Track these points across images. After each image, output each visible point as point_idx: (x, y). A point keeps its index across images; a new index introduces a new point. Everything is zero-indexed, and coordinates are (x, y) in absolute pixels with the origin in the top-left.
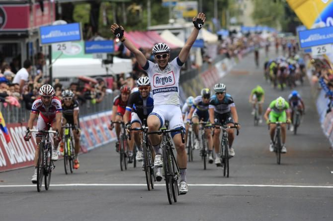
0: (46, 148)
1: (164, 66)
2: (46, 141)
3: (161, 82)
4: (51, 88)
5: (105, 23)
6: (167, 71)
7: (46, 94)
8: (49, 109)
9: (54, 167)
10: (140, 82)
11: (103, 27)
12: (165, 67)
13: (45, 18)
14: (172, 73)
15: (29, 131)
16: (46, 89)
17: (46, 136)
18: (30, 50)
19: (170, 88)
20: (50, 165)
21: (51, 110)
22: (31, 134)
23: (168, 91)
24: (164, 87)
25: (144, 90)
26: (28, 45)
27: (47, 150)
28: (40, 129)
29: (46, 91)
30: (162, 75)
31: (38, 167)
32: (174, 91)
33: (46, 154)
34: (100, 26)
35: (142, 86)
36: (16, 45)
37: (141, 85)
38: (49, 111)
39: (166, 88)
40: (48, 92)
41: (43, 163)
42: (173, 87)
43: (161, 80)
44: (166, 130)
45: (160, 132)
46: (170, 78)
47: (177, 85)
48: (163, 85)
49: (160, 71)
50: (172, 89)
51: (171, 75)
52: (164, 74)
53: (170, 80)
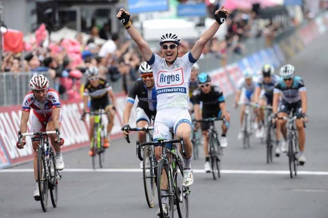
0: (47, 155)
1: (171, 60)
2: (45, 145)
3: (166, 81)
4: (44, 79)
6: (176, 67)
7: (39, 87)
8: (45, 105)
9: (60, 176)
10: (143, 69)
12: (173, 62)
14: (180, 71)
15: (21, 137)
16: (38, 81)
17: (44, 139)
19: (176, 88)
20: (55, 175)
21: (47, 107)
22: (24, 139)
23: (174, 92)
24: (170, 87)
25: (148, 78)
27: (49, 156)
28: (36, 131)
29: (39, 83)
30: (168, 72)
31: (39, 181)
32: (181, 92)
33: (48, 162)
35: (146, 73)
37: (144, 71)
38: (45, 109)
40: (42, 84)
41: (46, 174)
42: (180, 88)
43: (166, 78)
44: (164, 141)
45: (157, 143)
46: (177, 76)
47: (186, 85)
48: (168, 85)
49: (167, 66)
50: (178, 90)
51: (179, 72)
52: (171, 71)
53: (178, 79)
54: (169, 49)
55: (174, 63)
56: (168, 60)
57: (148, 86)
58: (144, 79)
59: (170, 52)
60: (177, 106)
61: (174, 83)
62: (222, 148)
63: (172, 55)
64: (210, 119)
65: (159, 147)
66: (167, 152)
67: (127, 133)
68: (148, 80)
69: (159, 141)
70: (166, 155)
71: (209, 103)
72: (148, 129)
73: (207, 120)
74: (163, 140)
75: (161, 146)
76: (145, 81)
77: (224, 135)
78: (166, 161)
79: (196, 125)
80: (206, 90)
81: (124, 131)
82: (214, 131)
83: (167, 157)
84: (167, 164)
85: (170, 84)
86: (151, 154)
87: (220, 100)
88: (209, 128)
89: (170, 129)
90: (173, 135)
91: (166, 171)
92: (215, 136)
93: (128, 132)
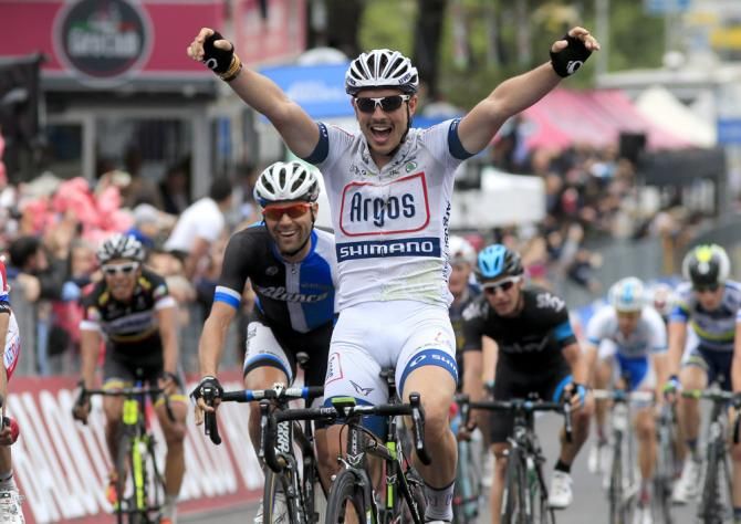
1: (388, 148)
3: (371, 218)
5: (460, 60)
6: (401, 169)
10: (269, 187)
11: (455, 72)
12: (393, 153)
13: (273, 42)
14: (419, 180)
18: (221, 140)
19: (404, 241)
23: (397, 254)
24: (382, 238)
25: (286, 220)
26: (216, 128)
30: (378, 187)
32: (421, 254)
34: (444, 70)
36: (177, 125)
39: (388, 243)
42: (421, 240)
43: (371, 206)
44: (357, 407)
45: (332, 415)
46: (408, 202)
47: (437, 231)
48: (378, 230)
49: (371, 166)
50: (413, 246)
51: (414, 188)
52: (388, 181)
53: (409, 212)
54: (379, 114)
55: (399, 157)
56: (375, 146)
57: (288, 247)
58: (271, 223)
59: (382, 122)
60: (410, 296)
61: (398, 225)
62: (552, 508)
63: (390, 130)
64: (519, 402)
65: (337, 427)
66: (366, 449)
67: (210, 408)
68: (286, 227)
69: (340, 406)
70: (360, 456)
71: (517, 348)
72: (283, 395)
73: (507, 404)
74: (352, 404)
75: (345, 422)
76: (275, 229)
77: (563, 467)
78: (357, 478)
79: (467, 418)
80: (503, 304)
81: (201, 401)
82: (528, 448)
83: (363, 465)
84: (362, 489)
85: (383, 229)
86: (292, 482)
87: (562, 334)
88: (511, 434)
89: (383, 369)
90: (392, 391)
91: (358, 511)
92: (530, 463)
93: (213, 404)
